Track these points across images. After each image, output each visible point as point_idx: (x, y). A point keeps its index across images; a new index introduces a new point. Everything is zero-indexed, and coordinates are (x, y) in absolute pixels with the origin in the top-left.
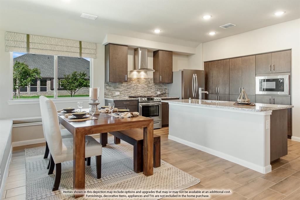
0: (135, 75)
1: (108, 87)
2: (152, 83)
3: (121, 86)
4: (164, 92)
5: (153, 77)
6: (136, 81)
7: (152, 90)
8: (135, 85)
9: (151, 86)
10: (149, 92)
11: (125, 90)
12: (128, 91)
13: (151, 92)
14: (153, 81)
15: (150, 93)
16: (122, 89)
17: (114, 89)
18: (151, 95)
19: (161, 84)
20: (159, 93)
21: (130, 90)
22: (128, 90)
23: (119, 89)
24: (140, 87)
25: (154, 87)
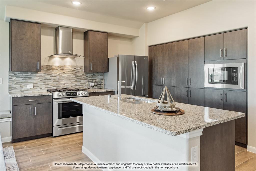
0: (57, 61)
1: (14, 78)
2: (82, 72)
3: (36, 76)
4: (99, 83)
5: (83, 65)
6: (58, 70)
7: (83, 81)
8: (57, 75)
9: (81, 76)
10: (78, 84)
11: (41, 81)
12: (46, 83)
13: (81, 84)
14: (83, 70)
15: (80, 84)
16: (37, 81)
17: (24, 81)
18: (80, 86)
19: (95, 73)
20: (91, 84)
21: (49, 81)
22: (46, 81)
23: (32, 81)
24: (64, 77)
25: (85, 77)
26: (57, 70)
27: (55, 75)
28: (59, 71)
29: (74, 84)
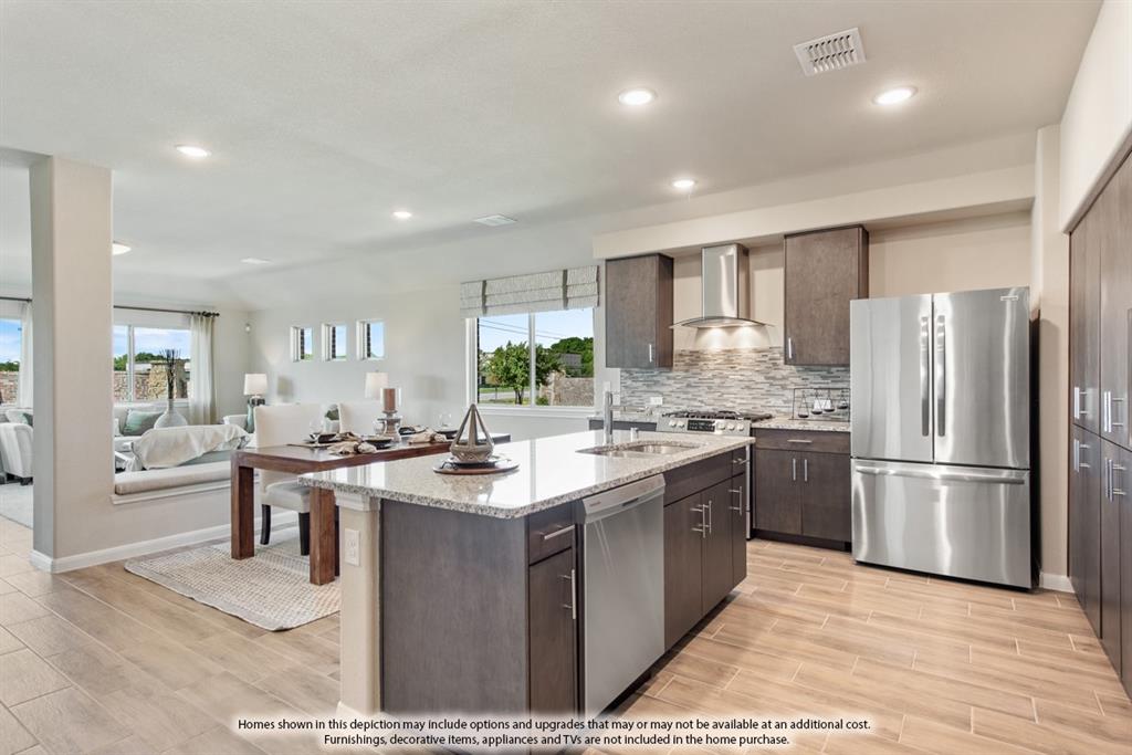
0: (715, 339)
1: (629, 382)
3: (669, 378)
6: (719, 361)
7: (789, 395)
8: (715, 376)
9: (784, 378)
10: (773, 401)
11: (679, 391)
12: (690, 396)
13: (785, 402)
15: (780, 402)
16: (671, 389)
17: (645, 388)
19: (834, 369)
20: (822, 404)
21: (696, 390)
22: (690, 390)
23: (661, 389)
24: (735, 380)
25: (798, 380)
26: (716, 362)
27: (710, 375)
28: (720, 364)
29: (763, 402)
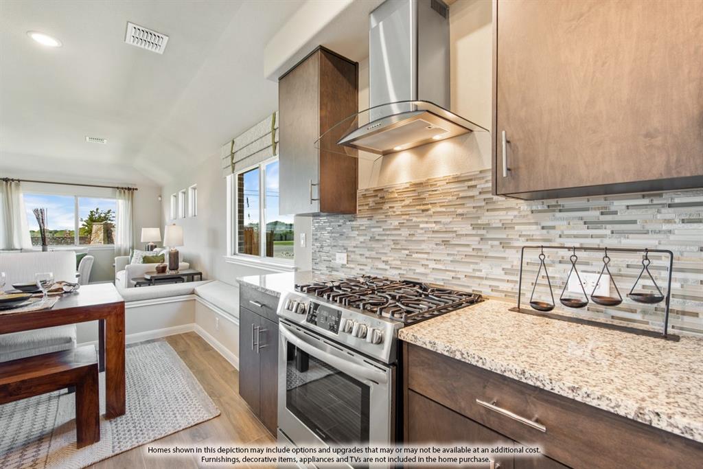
3: (353, 228)
6: (407, 202)
12: (373, 254)
16: (355, 243)
22: (374, 245)
23: (346, 243)
24: (426, 231)
25: (534, 230)
26: (403, 203)
28: (408, 206)
